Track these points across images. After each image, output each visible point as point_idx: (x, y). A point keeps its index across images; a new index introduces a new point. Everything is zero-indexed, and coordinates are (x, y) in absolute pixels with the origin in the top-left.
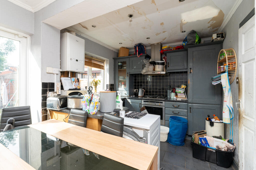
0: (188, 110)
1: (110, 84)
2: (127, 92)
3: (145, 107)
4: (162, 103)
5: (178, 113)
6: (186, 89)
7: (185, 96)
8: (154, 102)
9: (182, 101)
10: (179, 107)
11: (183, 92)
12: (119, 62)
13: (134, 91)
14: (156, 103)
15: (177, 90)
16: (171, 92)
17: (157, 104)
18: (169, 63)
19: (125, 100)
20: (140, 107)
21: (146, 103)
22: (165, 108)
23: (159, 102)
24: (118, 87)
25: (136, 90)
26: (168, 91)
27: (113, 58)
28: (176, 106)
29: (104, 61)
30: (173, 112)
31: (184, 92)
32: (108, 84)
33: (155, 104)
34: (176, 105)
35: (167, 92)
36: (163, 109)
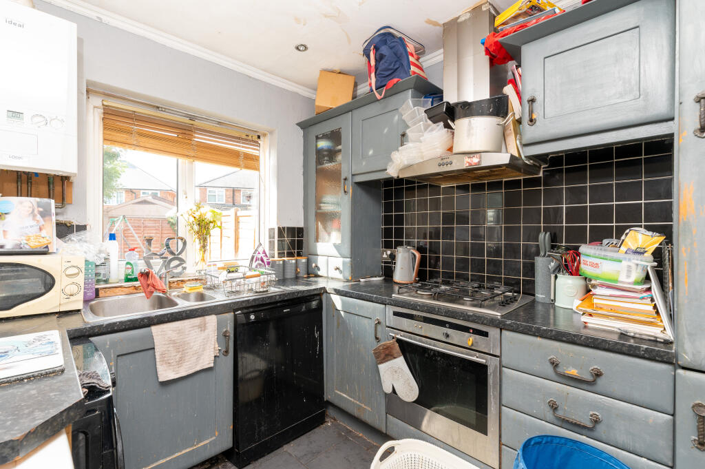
0: (673, 415)
1: (279, 228)
2: (344, 263)
3: (399, 341)
4: (485, 334)
5: (589, 425)
6: (658, 254)
7: (650, 308)
8: (442, 324)
9: (625, 346)
10: (600, 381)
11: (637, 275)
12: (317, 138)
13: (385, 256)
14: (450, 331)
15: (590, 260)
16: (558, 269)
17: (456, 336)
18: (539, 99)
19: (324, 297)
20: (377, 338)
21: (406, 324)
22: (501, 366)
23: (466, 329)
24: (317, 240)
25: (389, 252)
26: (540, 262)
27: (298, 124)
28: (573, 372)
29: (259, 137)
30: (554, 407)
31: (647, 278)
32: (274, 229)
33: (447, 336)
34: (575, 367)
35: (530, 269)
36: (490, 371)
